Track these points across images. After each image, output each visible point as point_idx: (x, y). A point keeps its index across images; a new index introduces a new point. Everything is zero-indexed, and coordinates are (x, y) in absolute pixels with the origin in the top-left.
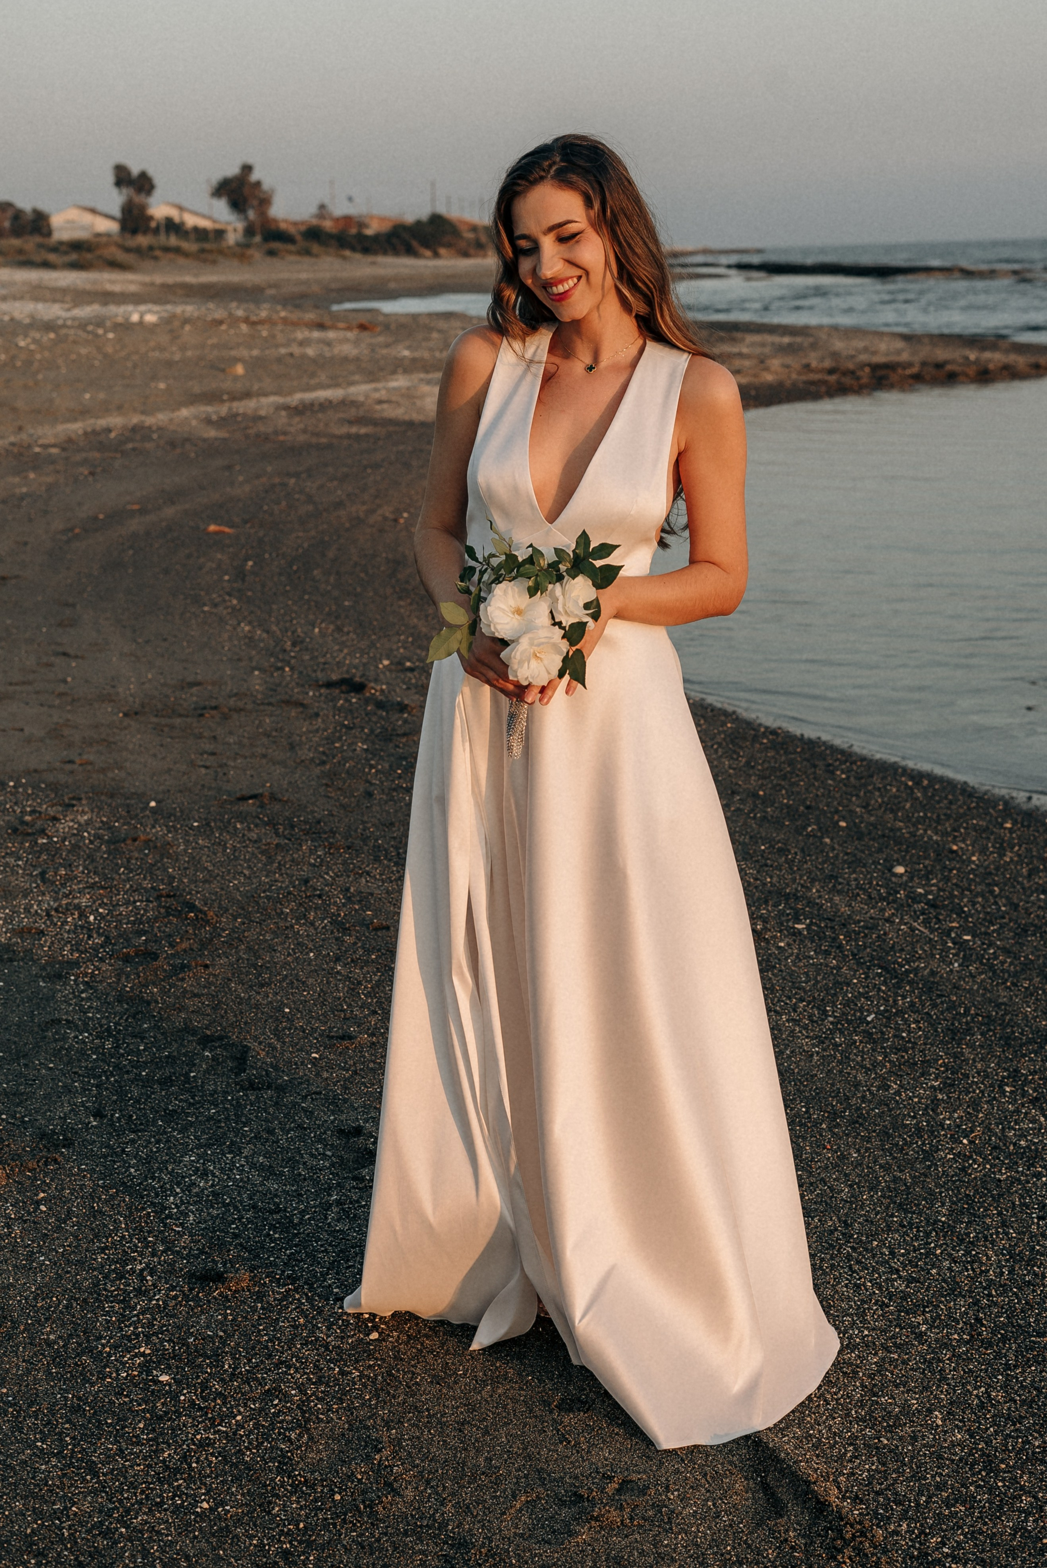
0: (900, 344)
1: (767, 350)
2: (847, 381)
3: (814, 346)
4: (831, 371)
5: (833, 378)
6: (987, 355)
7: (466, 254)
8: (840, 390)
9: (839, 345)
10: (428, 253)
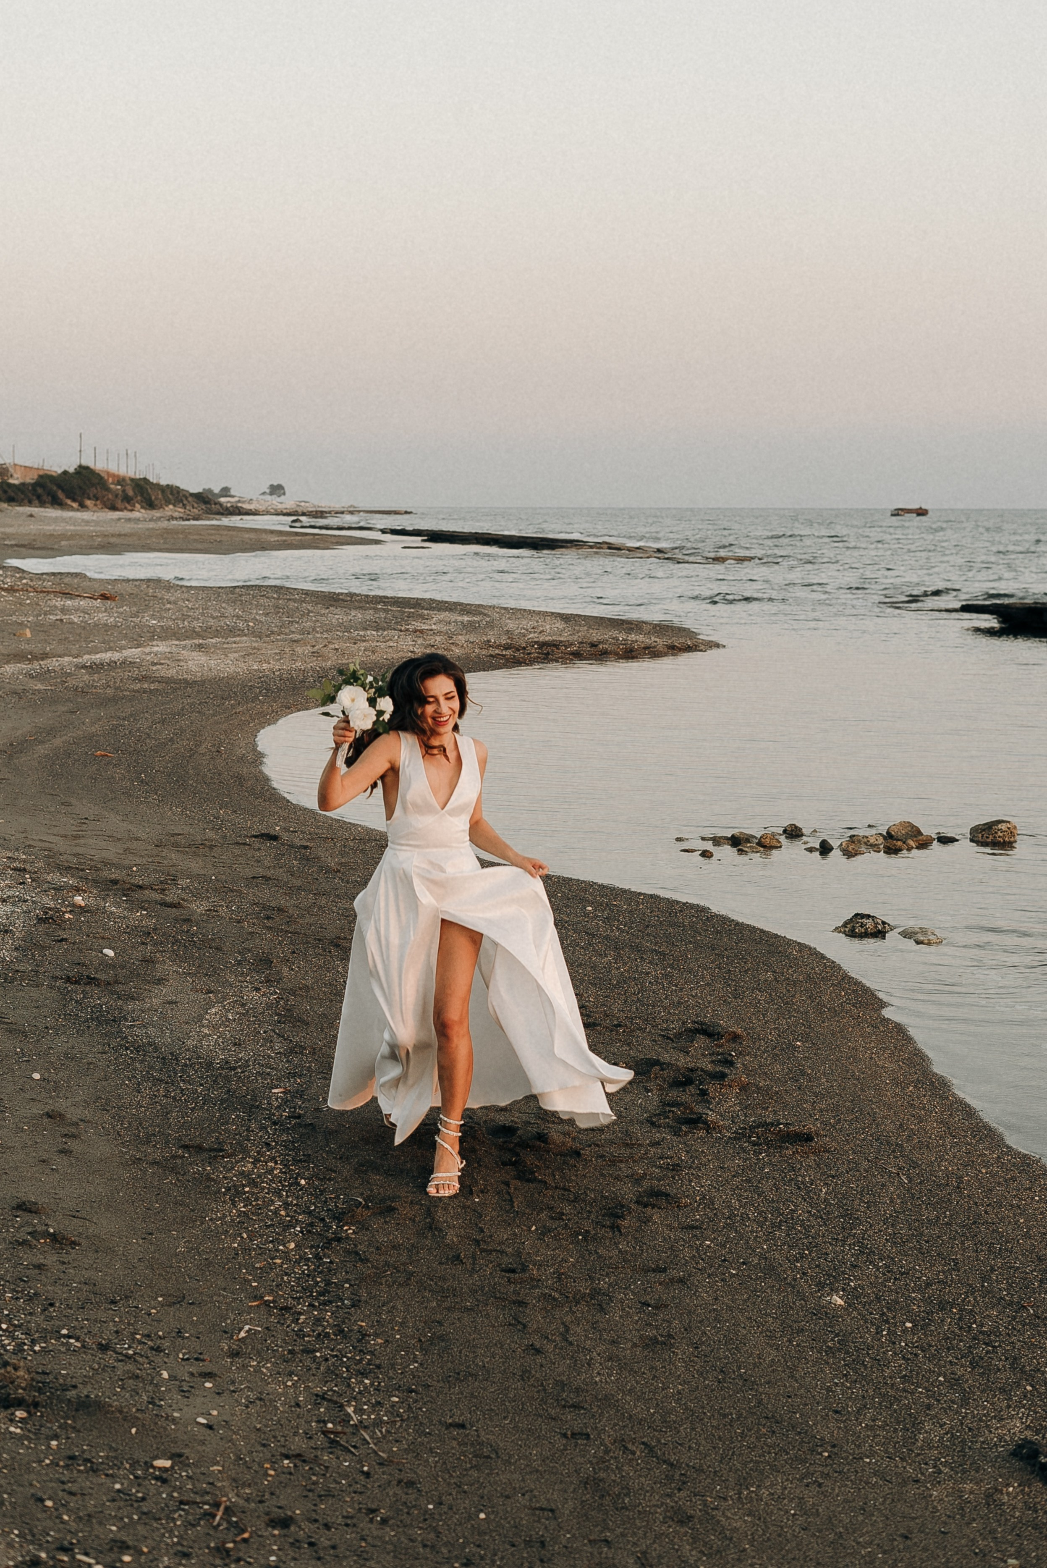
0: (560, 625)
1: (452, 627)
2: (519, 655)
3: (490, 625)
4: (507, 647)
5: (507, 653)
6: (633, 637)
7: (113, 508)
8: (515, 663)
9: (511, 625)
10: (75, 505)
